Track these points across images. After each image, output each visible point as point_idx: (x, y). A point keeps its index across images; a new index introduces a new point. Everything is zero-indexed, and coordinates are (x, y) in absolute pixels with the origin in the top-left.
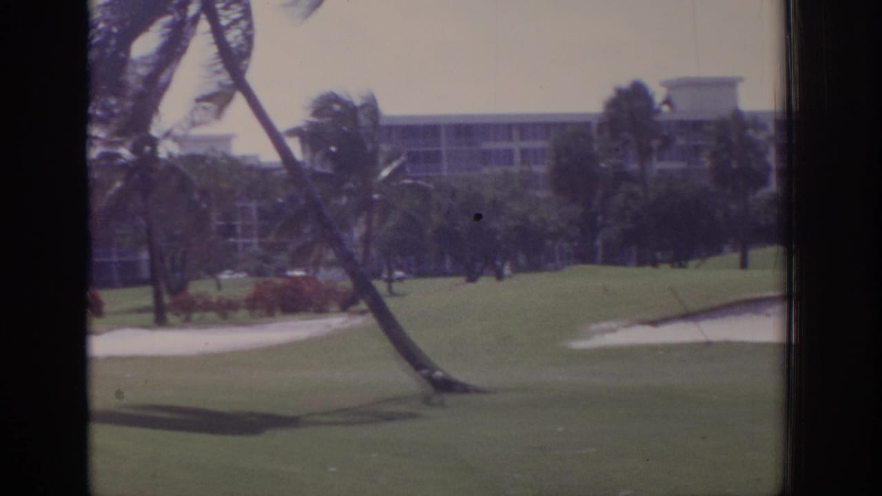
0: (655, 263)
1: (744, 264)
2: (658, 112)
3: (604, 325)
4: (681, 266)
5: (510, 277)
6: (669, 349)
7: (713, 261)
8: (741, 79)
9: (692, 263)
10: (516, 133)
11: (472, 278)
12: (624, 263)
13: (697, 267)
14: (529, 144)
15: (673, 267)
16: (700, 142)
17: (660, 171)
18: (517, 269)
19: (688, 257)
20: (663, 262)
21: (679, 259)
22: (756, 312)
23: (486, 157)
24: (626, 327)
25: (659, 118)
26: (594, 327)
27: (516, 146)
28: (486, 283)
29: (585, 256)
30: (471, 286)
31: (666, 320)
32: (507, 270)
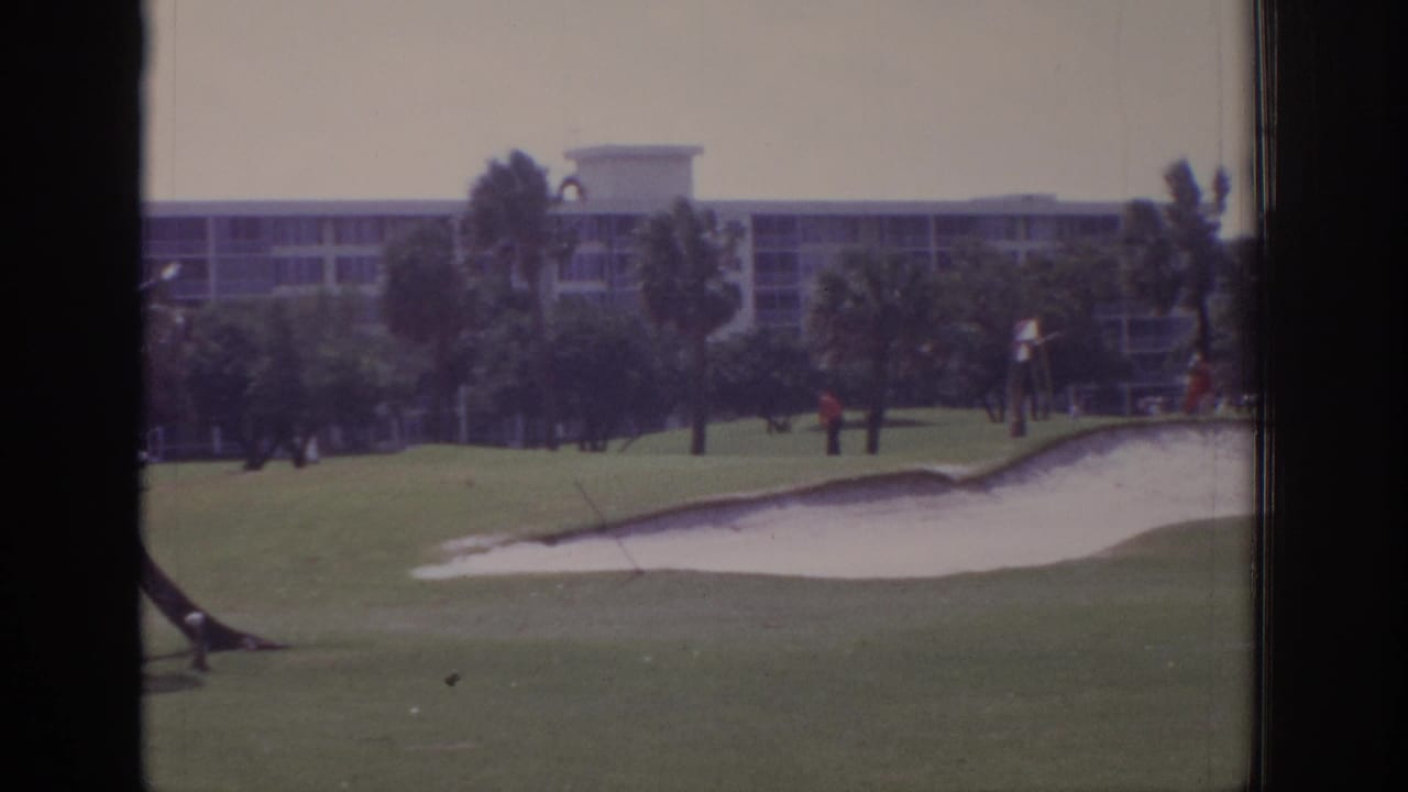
0: (552, 443)
1: (698, 447)
2: (559, 200)
3: (469, 542)
4: (595, 449)
5: (316, 462)
6: (573, 581)
7: (648, 440)
8: (698, 150)
9: (615, 444)
10: (328, 233)
11: (255, 463)
12: (501, 443)
13: (622, 450)
14: (350, 250)
15: (582, 449)
16: (628, 250)
17: (563, 296)
18: (328, 450)
19: (607, 436)
20: (567, 441)
21: (593, 436)
22: (716, 523)
23: (279, 270)
24: (505, 544)
25: (562, 210)
26: (452, 545)
27: (329, 251)
28: (277, 470)
29: (439, 430)
30: (252, 475)
31: (568, 535)
32: (311, 451)
